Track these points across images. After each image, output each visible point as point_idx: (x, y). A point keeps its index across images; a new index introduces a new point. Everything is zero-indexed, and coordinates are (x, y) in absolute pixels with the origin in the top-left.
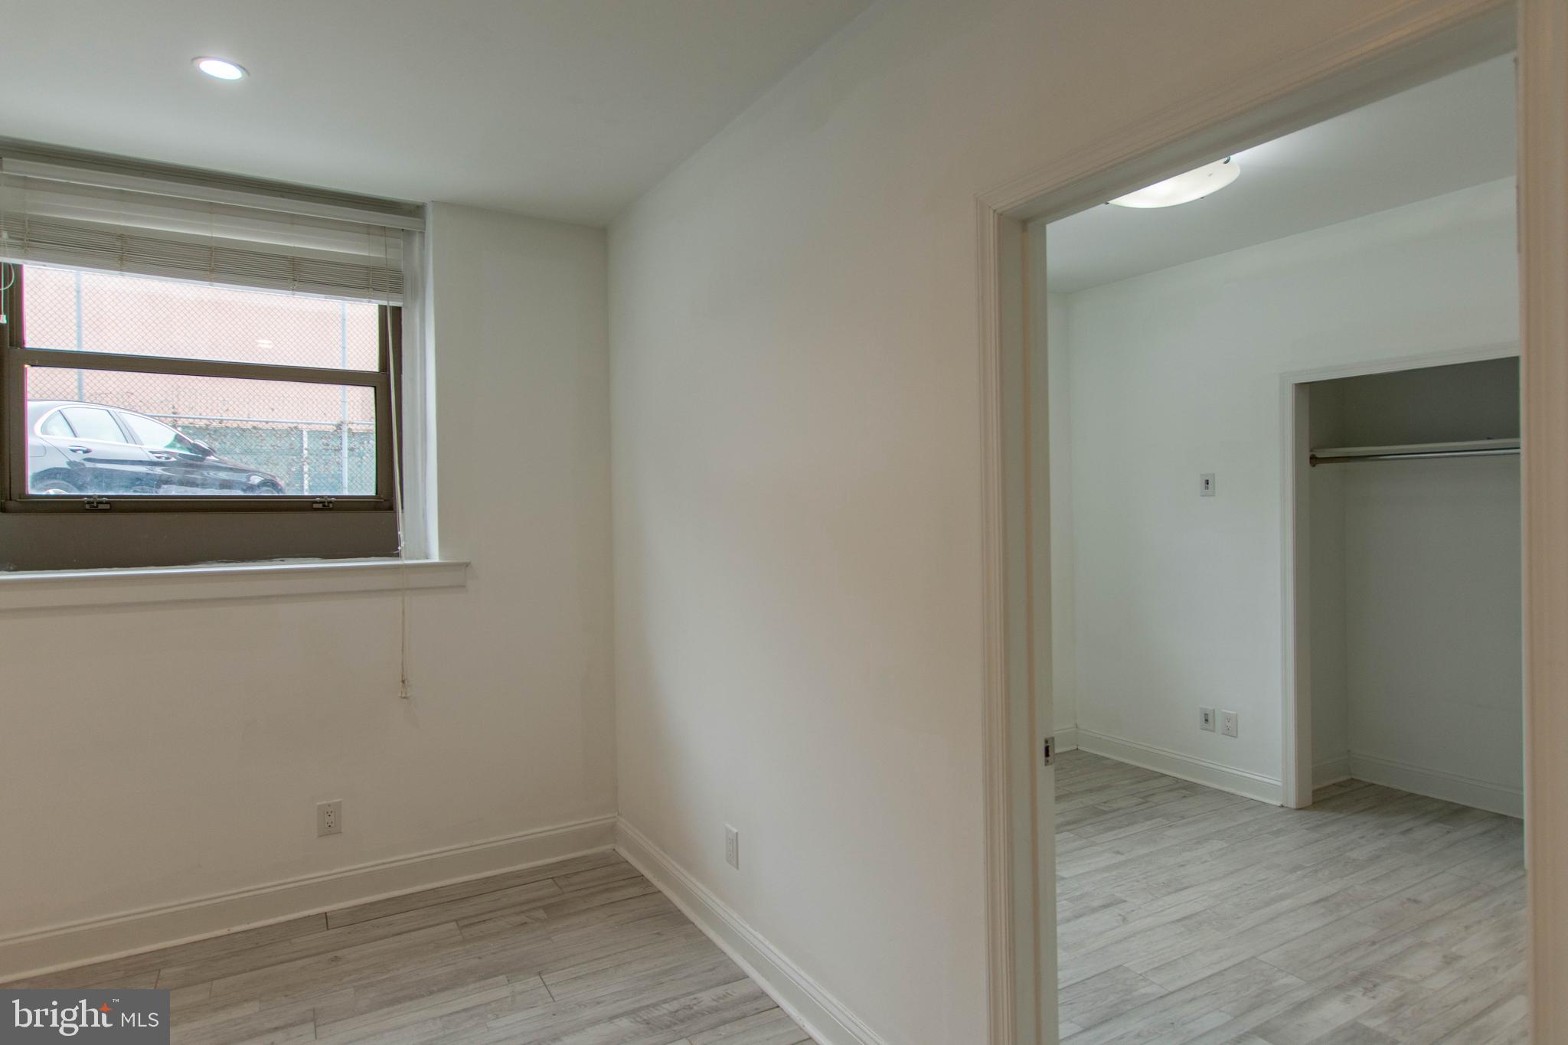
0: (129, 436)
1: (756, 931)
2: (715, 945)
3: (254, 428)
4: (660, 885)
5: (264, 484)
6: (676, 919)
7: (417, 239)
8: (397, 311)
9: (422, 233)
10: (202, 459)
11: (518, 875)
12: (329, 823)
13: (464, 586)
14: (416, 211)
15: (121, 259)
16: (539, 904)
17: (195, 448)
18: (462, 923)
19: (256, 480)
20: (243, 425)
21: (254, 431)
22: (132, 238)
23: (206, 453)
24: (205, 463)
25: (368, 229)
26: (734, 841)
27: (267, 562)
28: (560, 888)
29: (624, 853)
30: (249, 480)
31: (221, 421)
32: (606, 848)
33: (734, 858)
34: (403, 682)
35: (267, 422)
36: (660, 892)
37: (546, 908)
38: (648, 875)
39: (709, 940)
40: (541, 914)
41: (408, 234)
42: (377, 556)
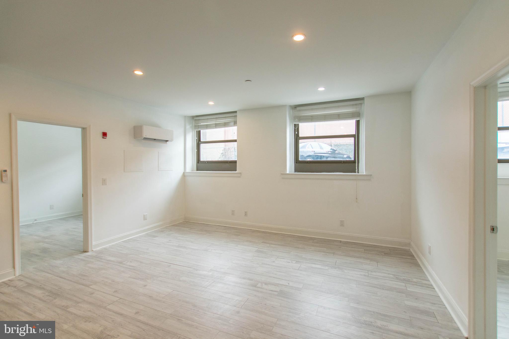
0: (321, 148)
1: (433, 271)
2: (425, 273)
3: (346, 144)
4: (417, 259)
5: (347, 157)
6: (417, 265)
7: (363, 105)
8: (359, 121)
9: (364, 103)
10: (335, 152)
11: (382, 246)
12: (342, 224)
13: (370, 180)
14: (363, 99)
15: (311, 120)
16: (383, 252)
17: (333, 150)
18: (365, 250)
19: (345, 156)
20: (344, 144)
21: (346, 145)
22: (313, 116)
23: (335, 151)
24: (335, 153)
25: (353, 105)
26: (430, 248)
27: (333, 173)
28: (390, 251)
29: (411, 250)
30: (343, 156)
31: (340, 143)
32: (407, 248)
33: (430, 253)
34: (356, 199)
35: (349, 143)
36: (416, 260)
37: (384, 253)
38: (415, 256)
39: (424, 272)
40: (383, 254)
41: (361, 104)
42: (353, 173)
